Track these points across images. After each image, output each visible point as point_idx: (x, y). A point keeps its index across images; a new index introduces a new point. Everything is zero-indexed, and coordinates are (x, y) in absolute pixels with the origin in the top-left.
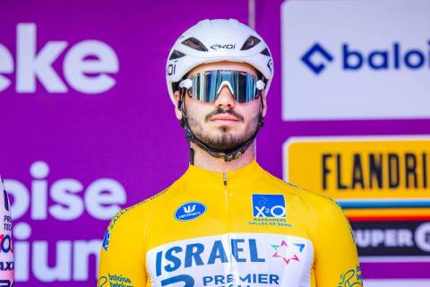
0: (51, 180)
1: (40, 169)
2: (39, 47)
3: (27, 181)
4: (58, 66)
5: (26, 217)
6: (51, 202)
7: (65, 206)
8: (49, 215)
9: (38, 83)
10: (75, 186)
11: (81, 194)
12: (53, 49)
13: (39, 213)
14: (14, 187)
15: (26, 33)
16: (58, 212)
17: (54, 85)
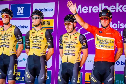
0: (120, 23)
1: (119, 22)
2: (119, 6)
3: (117, 24)
4: (121, 8)
5: (117, 28)
6: (120, 26)
7: (122, 27)
8: (120, 28)
9: (119, 10)
10: (123, 24)
11: (124, 25)
12: (121, 6)
13: (119, 28)
14: (116, 24)
15: (117, 4)
16: (121, 27)
17: (121, 11)
